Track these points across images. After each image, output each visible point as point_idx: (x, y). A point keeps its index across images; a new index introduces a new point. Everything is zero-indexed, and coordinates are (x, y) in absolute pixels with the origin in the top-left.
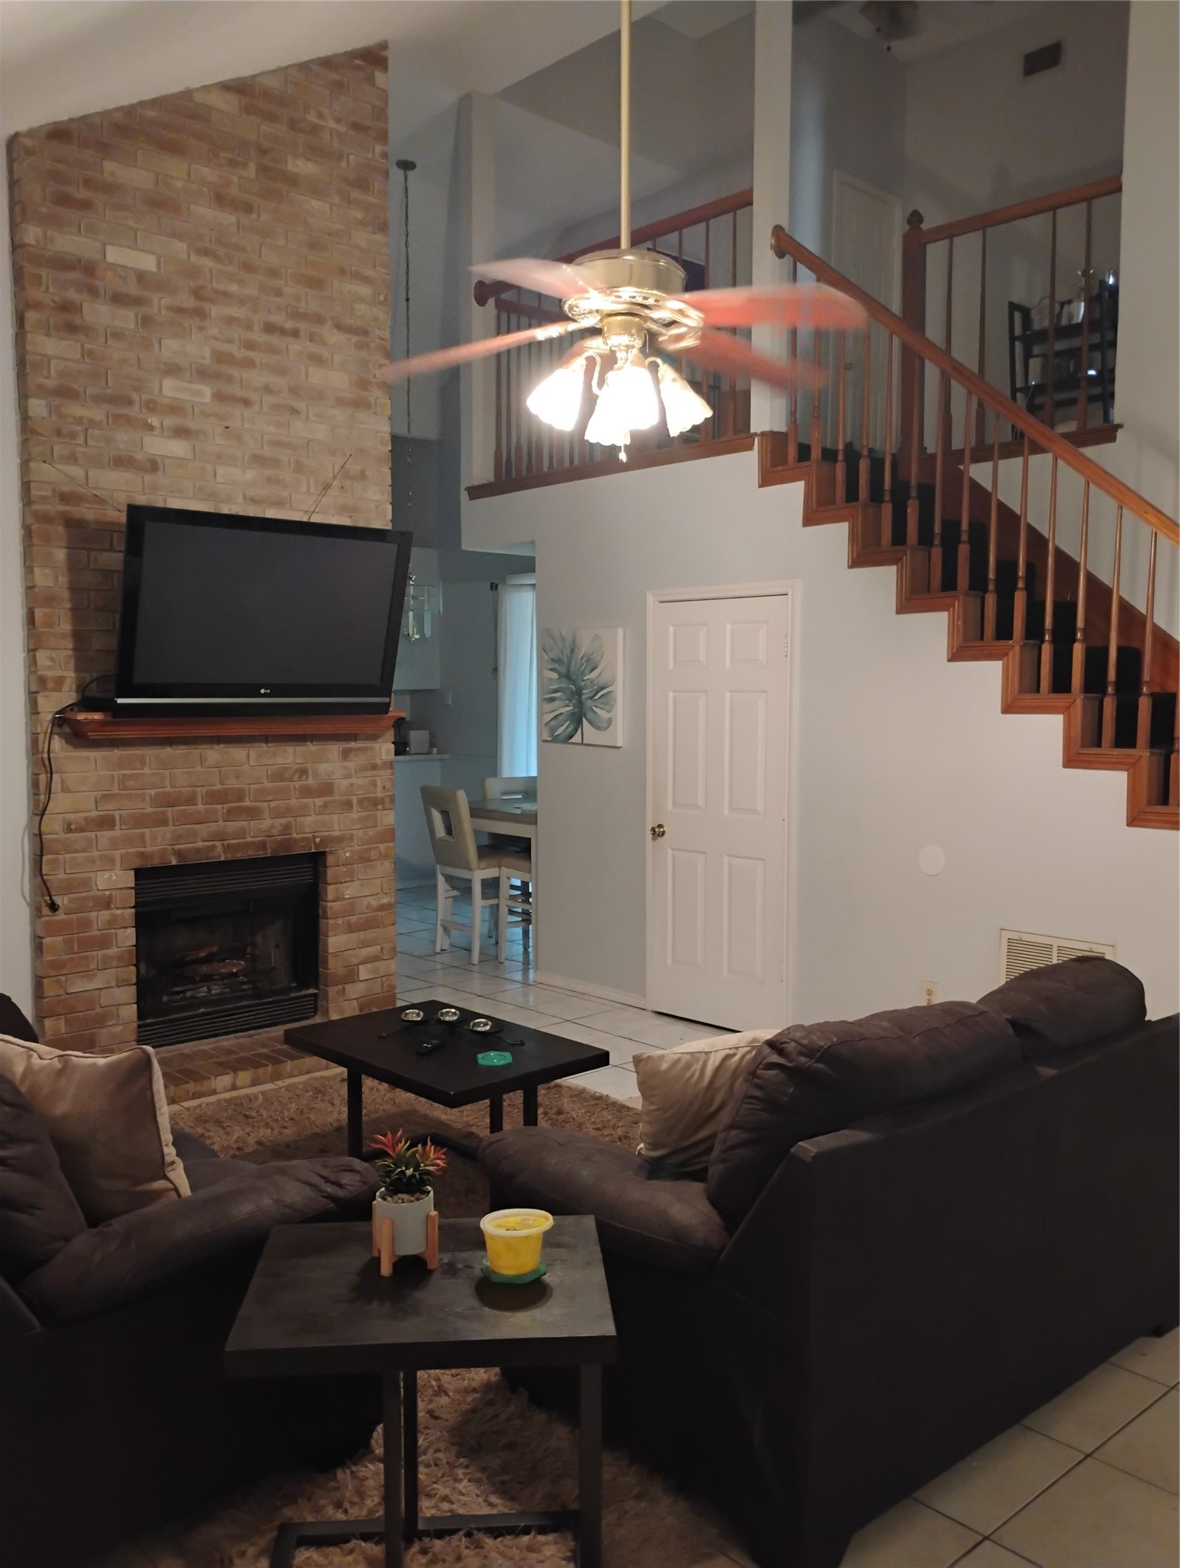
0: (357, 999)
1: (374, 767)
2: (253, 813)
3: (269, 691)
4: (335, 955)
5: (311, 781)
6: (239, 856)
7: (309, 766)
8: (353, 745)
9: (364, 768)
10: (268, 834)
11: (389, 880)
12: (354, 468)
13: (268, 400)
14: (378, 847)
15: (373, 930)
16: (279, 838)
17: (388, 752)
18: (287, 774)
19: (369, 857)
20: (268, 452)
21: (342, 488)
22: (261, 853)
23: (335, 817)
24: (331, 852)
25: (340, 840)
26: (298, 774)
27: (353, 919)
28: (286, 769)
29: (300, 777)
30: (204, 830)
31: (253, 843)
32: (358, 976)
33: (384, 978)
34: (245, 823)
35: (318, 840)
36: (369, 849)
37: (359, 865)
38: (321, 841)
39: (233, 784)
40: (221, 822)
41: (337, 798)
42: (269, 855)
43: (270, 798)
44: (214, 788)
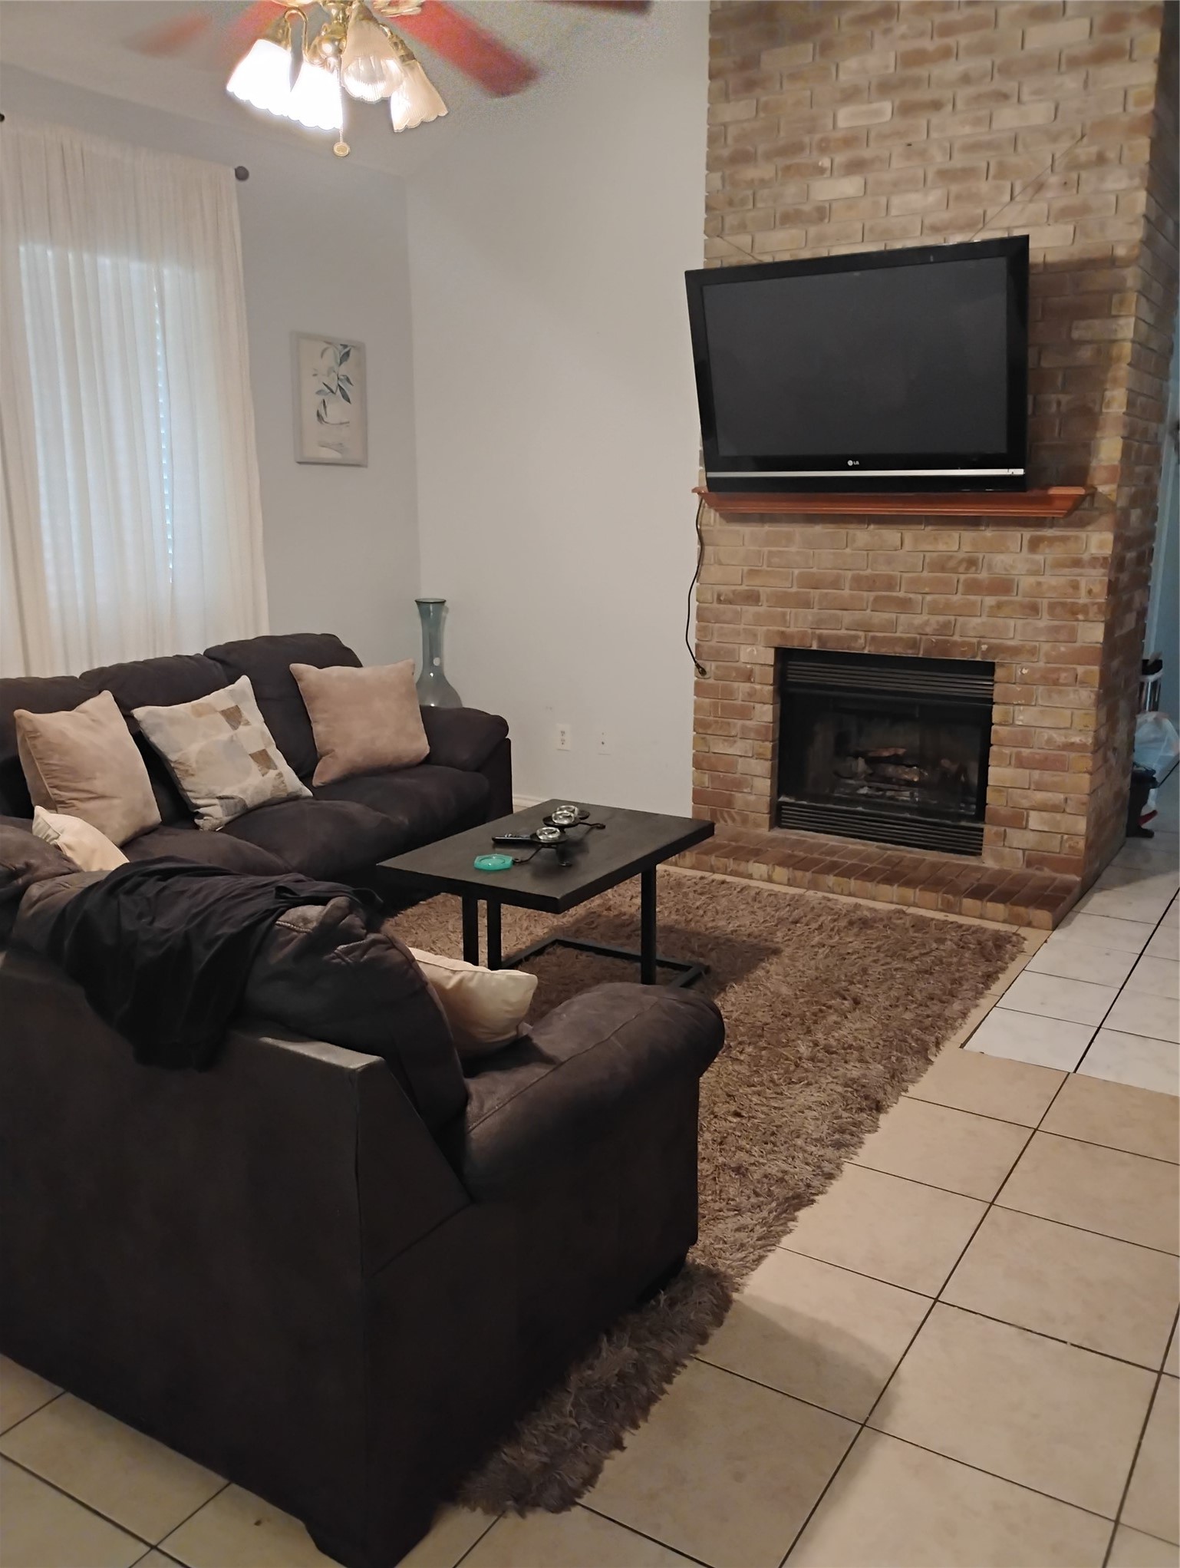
0: (1024, 850)
1: (1077, 563)
2: (904, 605)
3: (857, 463)
4: (999, 789)
5: (983, 575)
6: (884, 651)
7: (981, 556)
8: (1049, 532)
9: (1059, 564)
10: (921, 631)
11: (1086, 714)
12: (1087, 151)
13: (964, 93)
14: (1075, 669)
15: (1055, 773)
16: (934, 638)
17: (1101, 545)
18: (952, 564)
19: (1058, 679)
20: (959, 161)
21: (1065, 183)
22: (910, 651)
23: (1012, 622)
24: (1002, 665)
25: (1015, 651)
26: (964, 565)
27: (1026, 752)
28: (951, 558)
29: (967, 568)
30: (847, 617)
31: (901, 639)
32: (1027, 821)
33: (1066, 837)
34: (894, 616)
35: (984, 647)
36: (1060, 668)
37: (1041, 688)
38: (989, 650)
39: (883, 570)
40: (868, 611)
41: (1019, 599)
42: (920, 656)
43: (927, 590)
44: (861, 573)
